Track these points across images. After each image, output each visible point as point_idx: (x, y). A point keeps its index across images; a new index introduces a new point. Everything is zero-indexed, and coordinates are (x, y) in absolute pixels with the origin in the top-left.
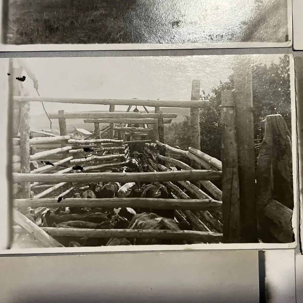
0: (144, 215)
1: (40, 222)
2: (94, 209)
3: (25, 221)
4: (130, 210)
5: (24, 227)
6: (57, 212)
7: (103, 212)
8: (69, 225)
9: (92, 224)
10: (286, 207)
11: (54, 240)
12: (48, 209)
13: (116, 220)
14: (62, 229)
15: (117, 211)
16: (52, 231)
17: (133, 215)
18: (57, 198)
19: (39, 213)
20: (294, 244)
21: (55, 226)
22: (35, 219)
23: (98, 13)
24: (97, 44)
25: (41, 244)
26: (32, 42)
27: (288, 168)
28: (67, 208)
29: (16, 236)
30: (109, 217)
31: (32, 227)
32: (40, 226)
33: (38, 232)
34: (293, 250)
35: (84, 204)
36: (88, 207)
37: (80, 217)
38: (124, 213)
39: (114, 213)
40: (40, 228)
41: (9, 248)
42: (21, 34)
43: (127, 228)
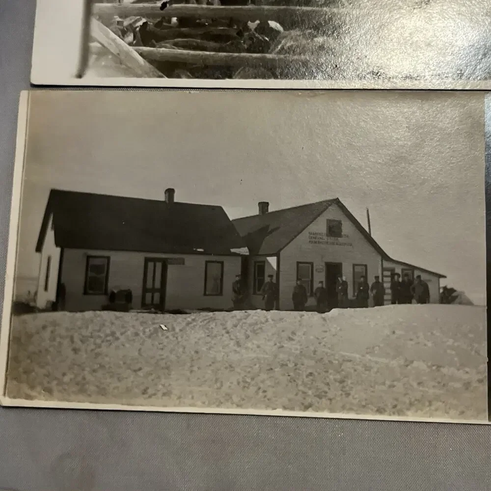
0: (295, 33)
1: (130, 38)
2: (215, 21)
3: (107, 36)
4: (273, 24)
5: (106, 45)
6: (158, 25)
7: (230, 25)
8: (176, 45)
9: (212, 44)
11: (148, 64)
12: (144, 20)
13: (251, 38)
14: (165, 50)
15: (253, 25)
16: (150, 53)
17: (278, 32)
18: (159, 4)
19: (131, 25)
21: (154, 46)
22: (123, 33)
25: (129, 72)
28: (174, 20)
29: (92, 59)
30: (240, 34)
31: (118, 45)
32: (130, 44)
33: (128, 54)
35: (199, 12)
36: (207, 18)
37: (193, 31)
38: (264, 29)
39: (247, 28)
40: (131, 48)
41: (80, 76)
43: (267, 53)
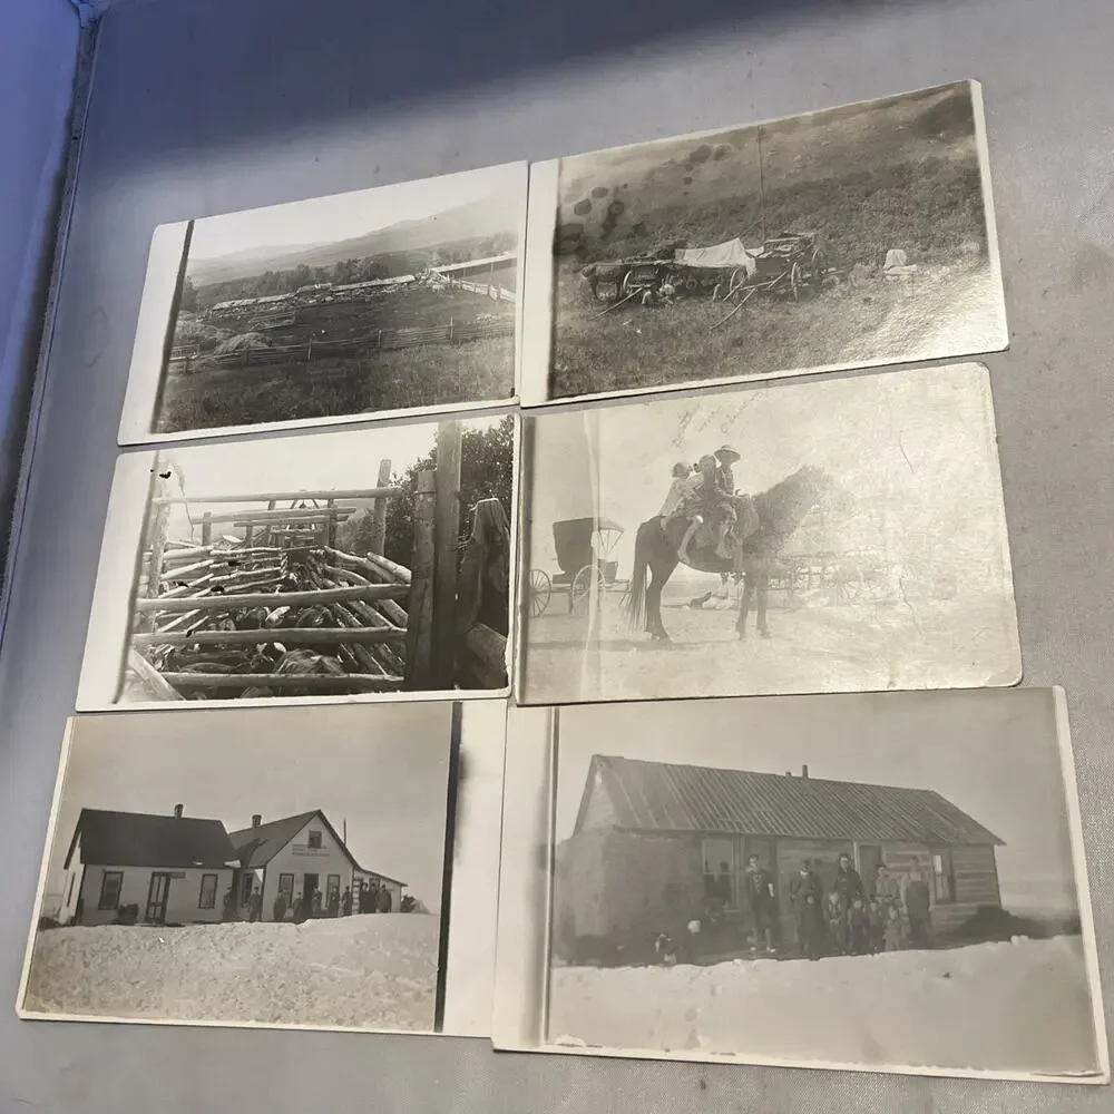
0: (296, 653)
1: (159, 664)
2: (230, 646)
3: (142, 664)
4: (278, 646)
5: (141, 674)
6: (183, 651)
7: (243, 649)
8: (196, 669)
9: (227, 667)
10: (497, 634)
11: (172, 689)
12: (172, 647)
13: (258, 661)
14: (185, 675)
15: (261, 648)
16: (175, 677)
17: (282, 652)
18: (186, 632)
19: (161, 652)
20: (506, 691)
21: (177, 671)
22: (153, 661)
23: (270, 384)
24: (263, 424)
25: (156, 697)
26: (185, 428)
27: (503, 574)
28: (197, 646)
29: (126, 687)
30: (250, 657)
31: (149, 672)
32: (159, 670)
33: (155, 679)
34: (505, 701)
35: (218, 638)
36: (222, 642)
37: (212, 656)
38: (270, 650)
39: (256, 651)
40: (159, 675)
41: (115, 702)
42: (174, 420)
43: (271, 673)
